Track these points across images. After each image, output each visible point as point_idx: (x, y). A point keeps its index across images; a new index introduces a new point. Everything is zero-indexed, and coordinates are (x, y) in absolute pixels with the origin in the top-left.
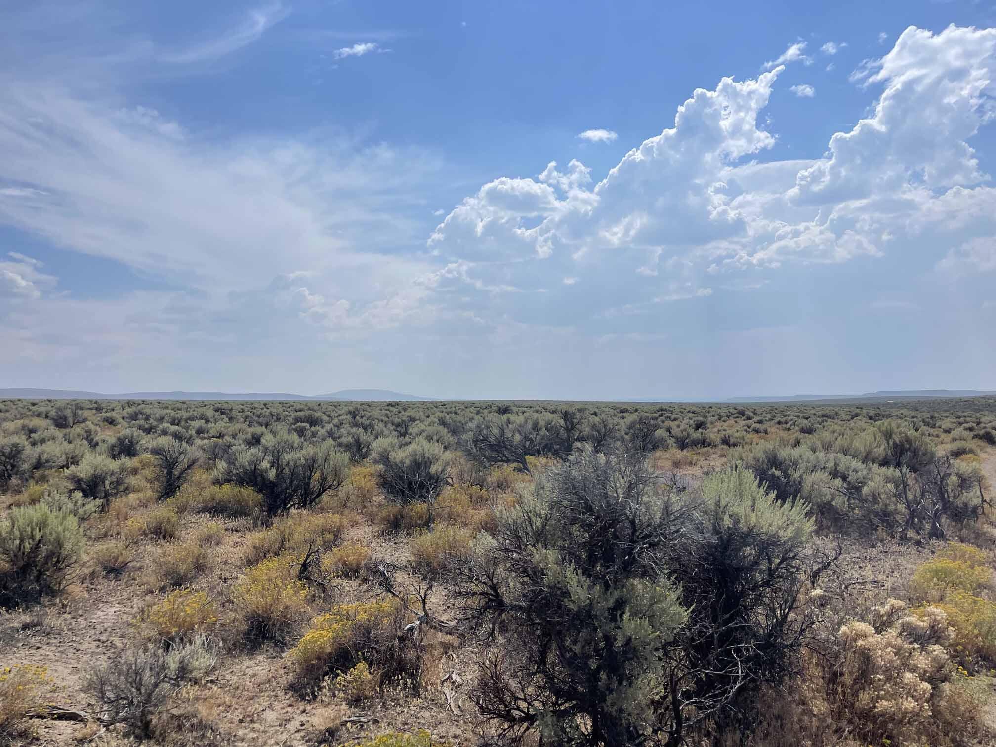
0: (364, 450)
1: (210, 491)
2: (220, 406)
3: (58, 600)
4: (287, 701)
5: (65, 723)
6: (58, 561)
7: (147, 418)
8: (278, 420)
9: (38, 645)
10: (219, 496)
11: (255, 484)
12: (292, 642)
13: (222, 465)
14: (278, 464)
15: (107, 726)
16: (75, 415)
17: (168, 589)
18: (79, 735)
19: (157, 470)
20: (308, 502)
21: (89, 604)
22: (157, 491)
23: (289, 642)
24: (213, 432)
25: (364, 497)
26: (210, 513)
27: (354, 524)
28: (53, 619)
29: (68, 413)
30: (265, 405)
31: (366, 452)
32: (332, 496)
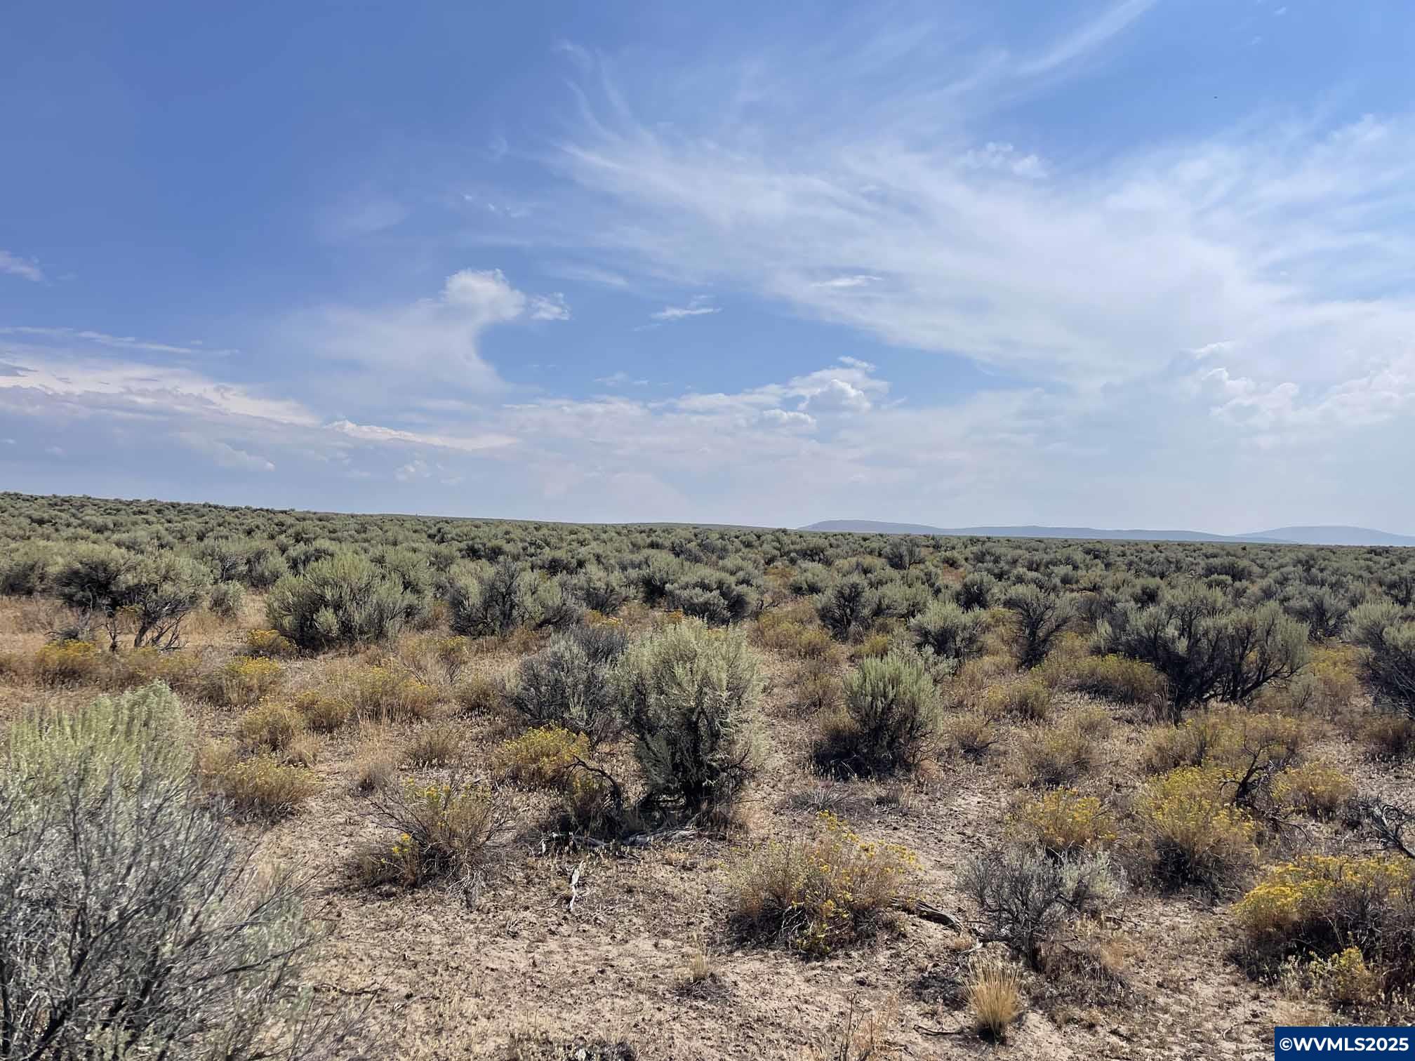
0: (1332, 622)
1: (1087, 663)
2: (1090, 546)
3: (913, 776)
4: (1228, 977)
5: (934, 925)
6: (912, 728)
7: (996, 561)
8: (1178, 569)
9: (894, 825)
10: (1101, 670)
11: (1156, 659)
12: (1227, 895)
13: (1104, 628)
14: (1190, 632)
15: (984, 941)
16: (911, 553)
17: (1042, 785)
18: (952, 945)
19: (1015, 627)
20: (1239, 694)
21: (947, 788)
22: (1016, 657)
23: (1224, 893)
24: (1084, 583)
25: (1336, 697)
26: (1089, 693)
27: (1321, 737)
28: (908, 798)
29: (904, 550)
30: (1156, 546)
31: (1335, 626)
32: (1279, 689)
